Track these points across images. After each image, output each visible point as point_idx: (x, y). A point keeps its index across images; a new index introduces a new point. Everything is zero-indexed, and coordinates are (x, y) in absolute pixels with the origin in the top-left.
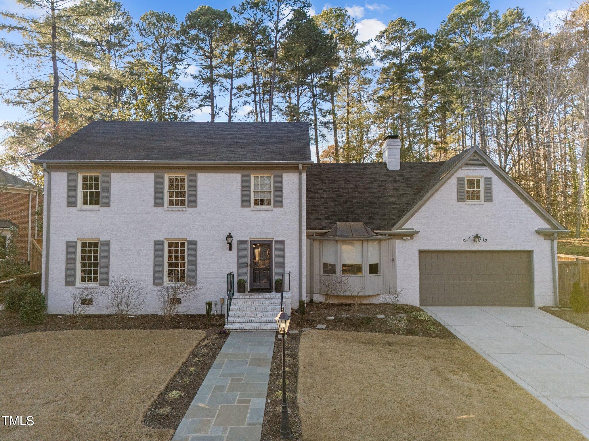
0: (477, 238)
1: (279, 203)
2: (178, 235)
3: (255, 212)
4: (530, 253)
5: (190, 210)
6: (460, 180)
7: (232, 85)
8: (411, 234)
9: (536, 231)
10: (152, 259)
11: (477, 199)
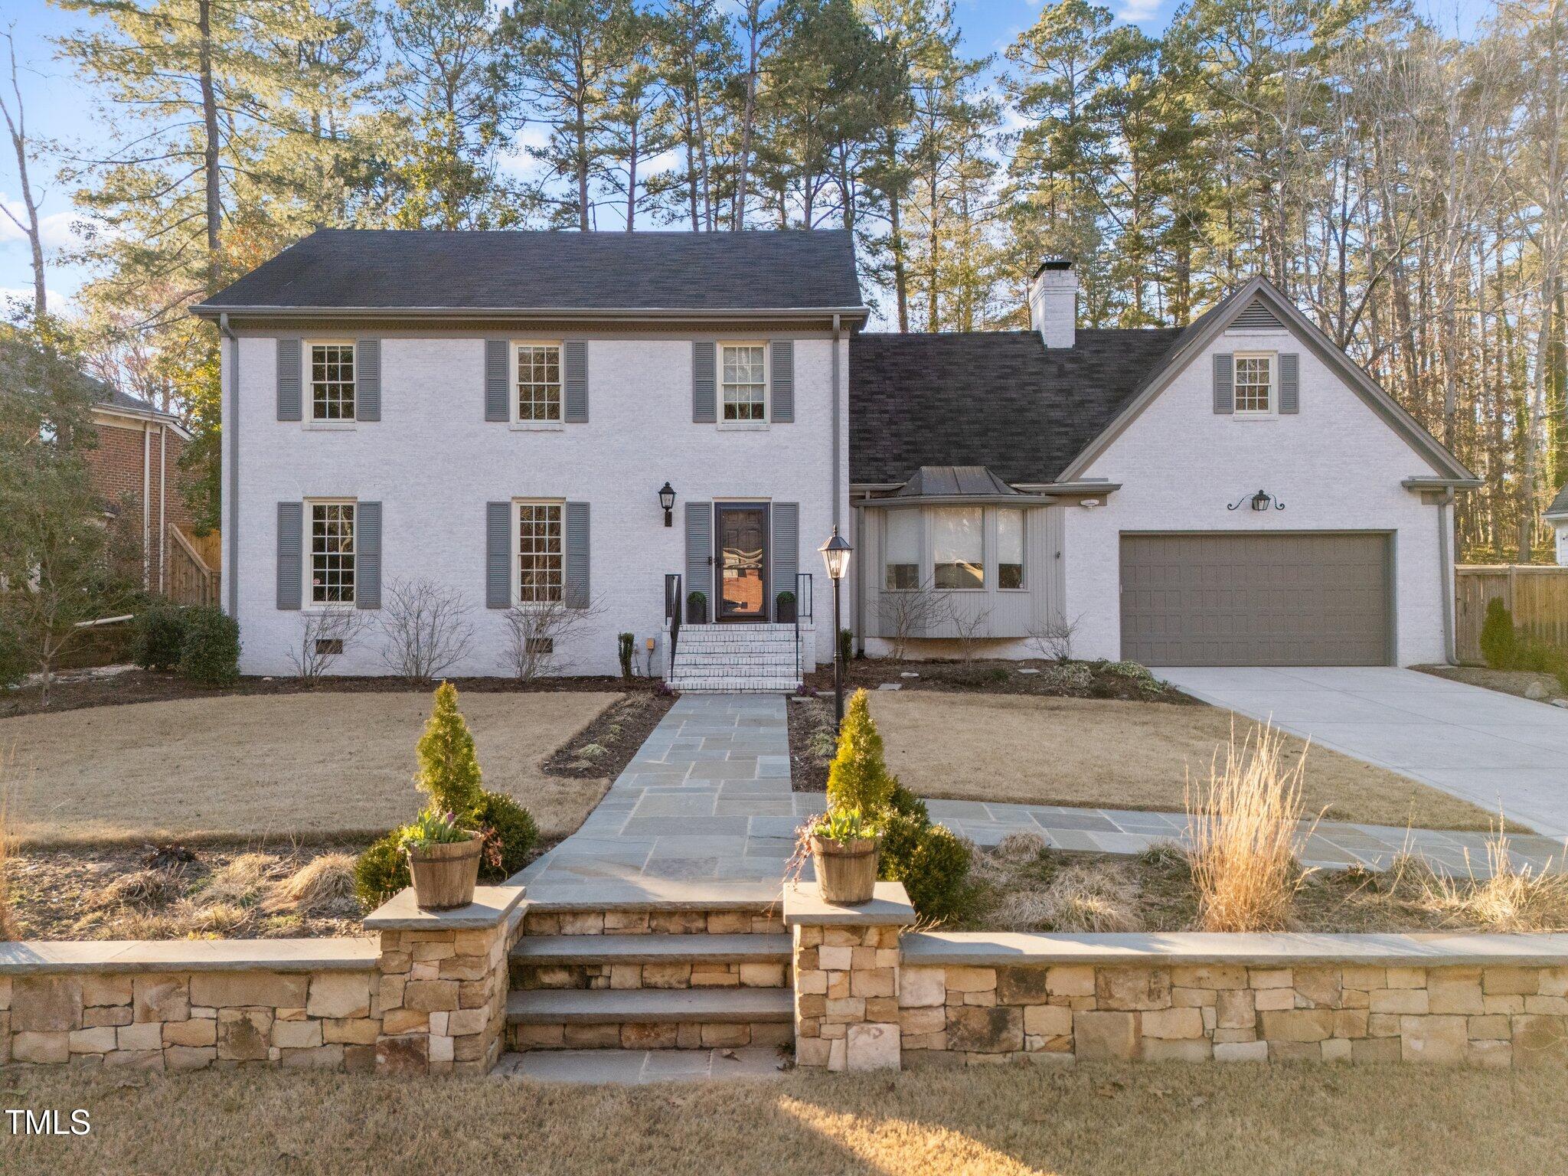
0: (1260, 499)
1: (785, 412)
2: (545, 488)
3: (725, 435)
4: (1387, 537)
5: (571, 428)
6: (1222, 362)
7: (632, 175)
8: (1101, 493)
9: (1404, 484)
10: (484, 546)
11: (1261, 408)
